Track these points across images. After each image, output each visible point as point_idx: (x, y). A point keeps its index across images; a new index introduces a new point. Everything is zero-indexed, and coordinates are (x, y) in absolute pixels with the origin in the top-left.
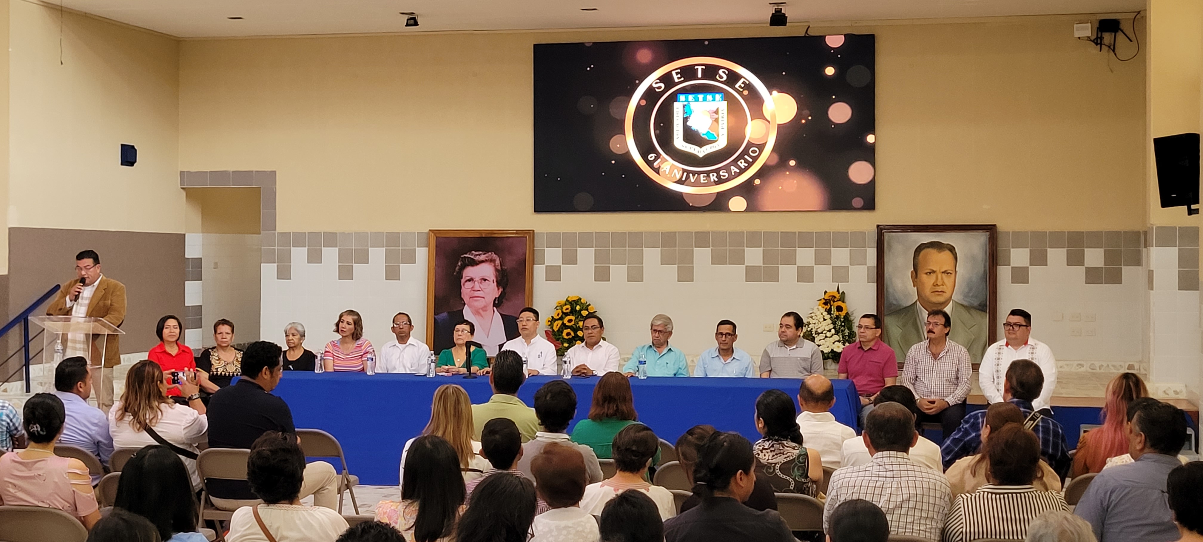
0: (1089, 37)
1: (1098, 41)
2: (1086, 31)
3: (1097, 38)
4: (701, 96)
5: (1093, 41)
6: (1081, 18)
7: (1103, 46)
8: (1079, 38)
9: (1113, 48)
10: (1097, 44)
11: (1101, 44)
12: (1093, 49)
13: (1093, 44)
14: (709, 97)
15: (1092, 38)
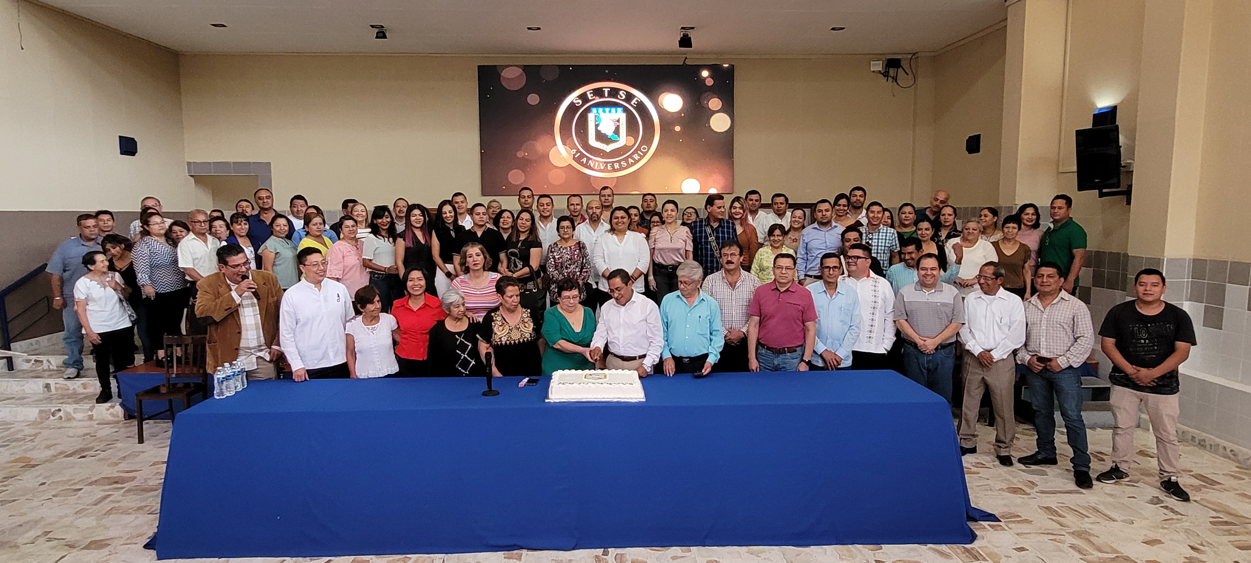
0: (880, 71)
1: (886, 74)
2: (878, 66)
3: (886, 72)
4: (607, 109)
5: (883, 74)
6: (876, 56)
7: (889, 78)
8: (873, 71)
9: (895, 79)
10: (885, 76)
11: (888, 76)
12: (883, 80)
13: (881, 75)
14: (613, 110)
15: (882, 72)
